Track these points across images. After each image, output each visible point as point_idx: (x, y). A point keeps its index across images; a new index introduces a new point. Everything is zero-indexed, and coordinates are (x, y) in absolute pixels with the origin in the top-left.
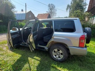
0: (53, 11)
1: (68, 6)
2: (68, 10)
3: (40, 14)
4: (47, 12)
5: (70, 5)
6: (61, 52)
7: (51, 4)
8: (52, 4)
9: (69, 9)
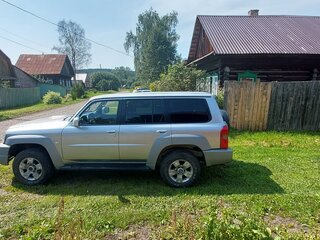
0: (76, 46)
1: (130, 37)
2: (132, 49)
3: (30, 56)
4: (55, 48)
5: (135, 34)
6: (187, 164)
7: (67, 21)
8: (72, 24)
9: (133, 45)
